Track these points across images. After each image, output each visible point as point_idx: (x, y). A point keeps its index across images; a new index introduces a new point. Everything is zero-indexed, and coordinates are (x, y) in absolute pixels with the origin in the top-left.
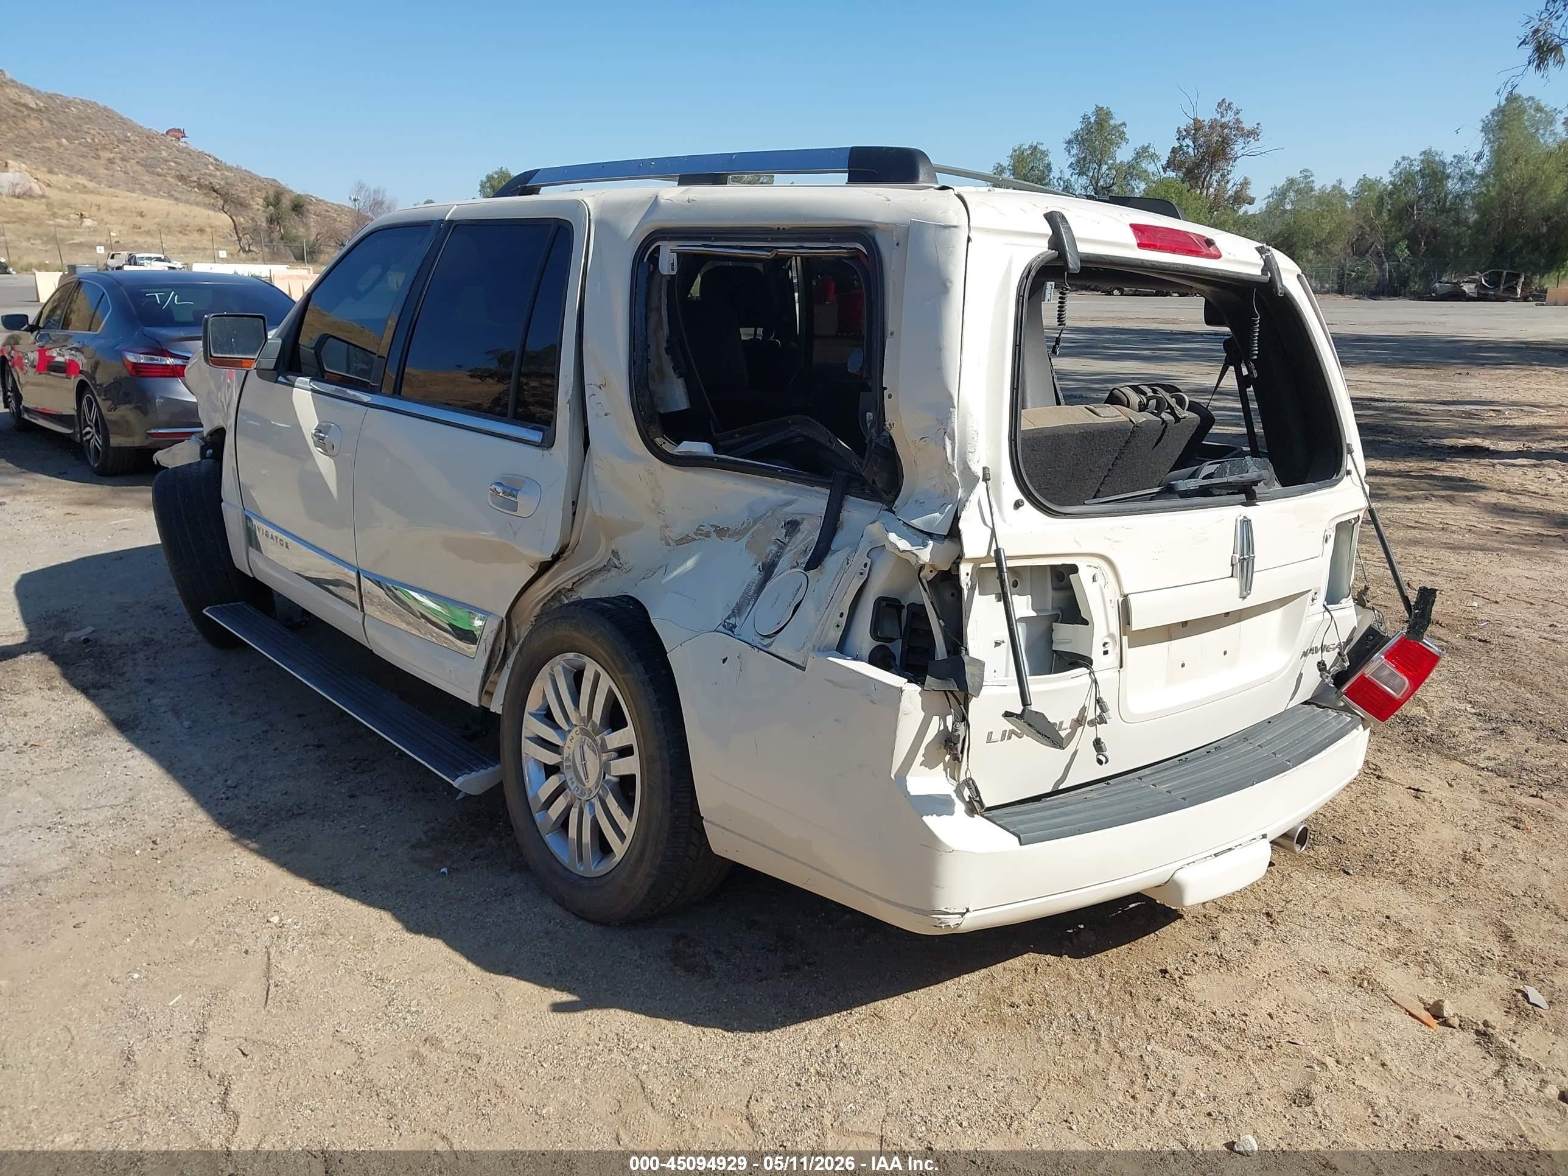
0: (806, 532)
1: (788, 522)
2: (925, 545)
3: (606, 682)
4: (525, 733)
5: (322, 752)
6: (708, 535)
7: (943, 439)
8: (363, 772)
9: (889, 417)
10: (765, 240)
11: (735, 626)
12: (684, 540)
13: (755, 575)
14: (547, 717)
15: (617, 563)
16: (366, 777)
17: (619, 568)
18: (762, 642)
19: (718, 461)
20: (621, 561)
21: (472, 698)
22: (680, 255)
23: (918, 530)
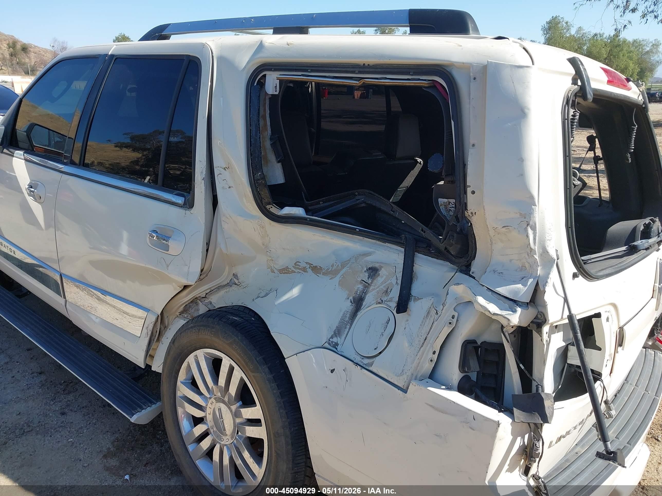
0: (385, 277)
1: (370, 269)
2: (515, 311)
3: (238, 374)
4: (179, 394)
5: (43, 377)
6: (304, 270)
7: (526, 230)
8: (69, 393)
9: (471, 206)
10: (353, 72)
11: (337, 344)
12: (285, 271)
13: (348, 306)
14: (193, 384)
15: (237, 282)
16: (71, 397)
17: (238, 285)
18: (363, 361)
19: (310, 220)
20: (240, 281)
21: (140, 361)
22: (281, 81)
23: (503, 296)
